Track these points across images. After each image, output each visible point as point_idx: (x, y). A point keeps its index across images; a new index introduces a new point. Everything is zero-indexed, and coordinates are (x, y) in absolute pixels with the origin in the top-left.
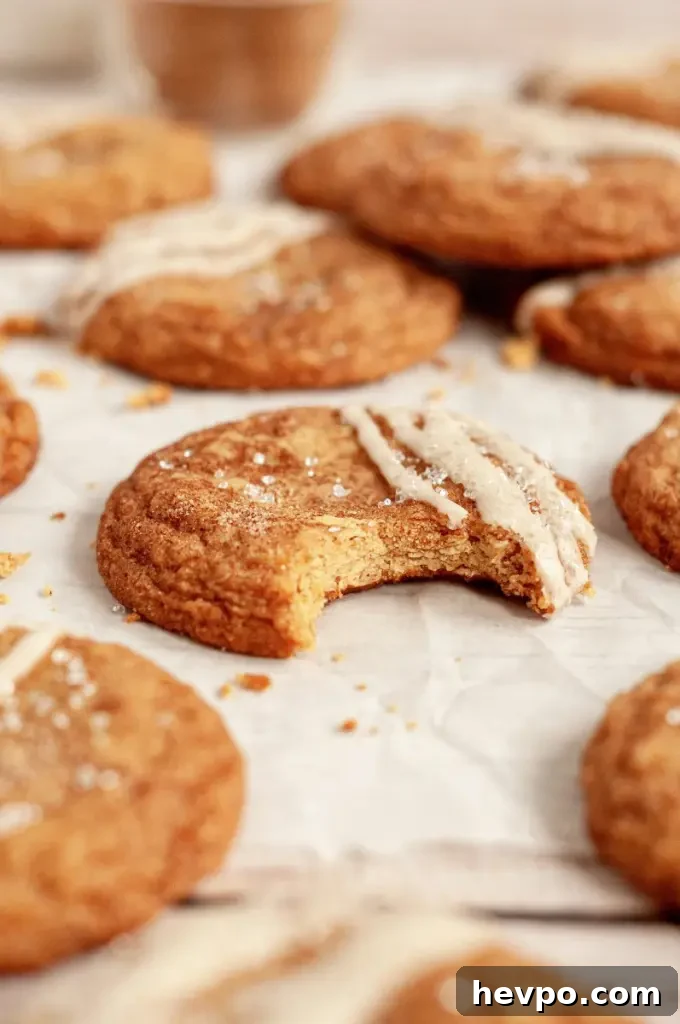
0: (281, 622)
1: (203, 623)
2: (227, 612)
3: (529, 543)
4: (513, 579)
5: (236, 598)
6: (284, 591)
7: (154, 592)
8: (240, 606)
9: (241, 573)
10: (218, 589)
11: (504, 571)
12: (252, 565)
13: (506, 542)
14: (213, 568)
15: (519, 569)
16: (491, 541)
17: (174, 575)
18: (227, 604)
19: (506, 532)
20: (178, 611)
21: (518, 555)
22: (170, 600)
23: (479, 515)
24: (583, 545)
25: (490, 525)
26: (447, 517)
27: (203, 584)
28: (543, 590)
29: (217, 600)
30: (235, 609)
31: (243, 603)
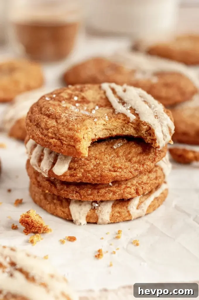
0: (77, 147)
1: (55, 146)
2: (62, 143)
3: (153, 127)
4: (148, 138)
5: (65, 139)
6: (79, 138)
7: (41, 136)
8: (66, 142)
9: (67, 132)
10: (59, 136)
11: (145, 135)
12: (70, 129)
13: (147, 127)
14: (58, 130)
15: (150, 135)
16: (142, 126)
17: (47, 132)
18: (62, 141)
19: (147, 124)
20: (48, 142)
21: (150, 131)
22: (45, 139)
23: (139, 118)
24: (170, 129)
25: (142, 121)
26: (129, 118)
27: (55, 134)
28: (157, 141)
29: (59, 139)
30: (64, 142)
31: (67, 141)
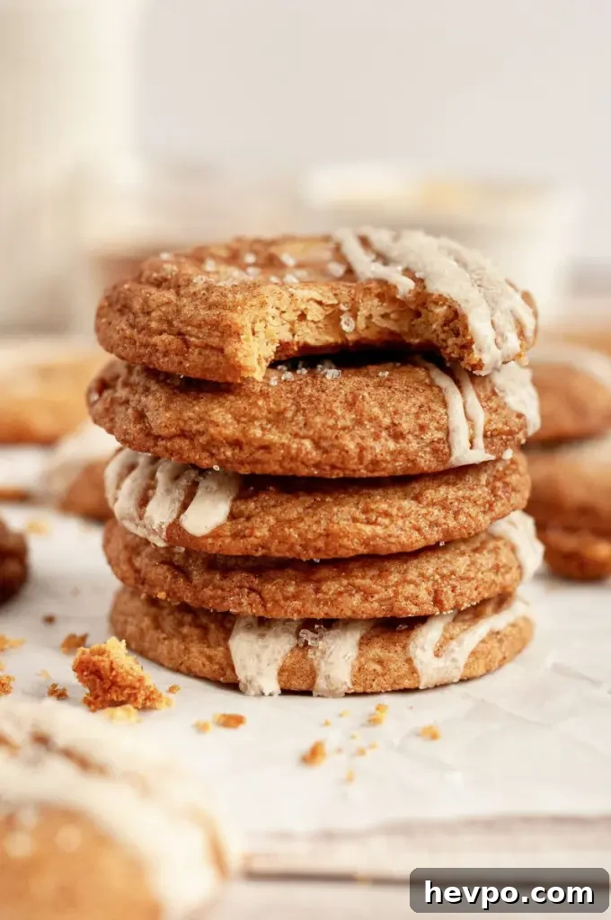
0: (229, 350)
1: (166, 354)
2: (186, 342)
3: (465, 308)
4: (450, 342)
5: (195, 331)
6: (236, 324)
7: (128, 332)
8: (198, 338)
9: (202, 312)
10: (181, 325)
11: (442, 336)
12: (214, 306)
13: (445, 307)
14: (178, 311)
15: (457, 334)
16: (433, 309)
17: (147, 318)
18: (187, 337)
19: (446, 300)
20: (146, 345)
21: (456, 321)
22: (141, 338)
23: (425, 287)
24: (520, 323)
25: (432, 295)
26: (395, 287)
27: (170, 323)
28: (474, 346)
29: (180, 334)
30: (193, 339)
31: (201, 336)
